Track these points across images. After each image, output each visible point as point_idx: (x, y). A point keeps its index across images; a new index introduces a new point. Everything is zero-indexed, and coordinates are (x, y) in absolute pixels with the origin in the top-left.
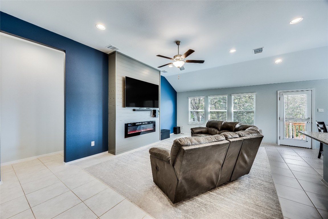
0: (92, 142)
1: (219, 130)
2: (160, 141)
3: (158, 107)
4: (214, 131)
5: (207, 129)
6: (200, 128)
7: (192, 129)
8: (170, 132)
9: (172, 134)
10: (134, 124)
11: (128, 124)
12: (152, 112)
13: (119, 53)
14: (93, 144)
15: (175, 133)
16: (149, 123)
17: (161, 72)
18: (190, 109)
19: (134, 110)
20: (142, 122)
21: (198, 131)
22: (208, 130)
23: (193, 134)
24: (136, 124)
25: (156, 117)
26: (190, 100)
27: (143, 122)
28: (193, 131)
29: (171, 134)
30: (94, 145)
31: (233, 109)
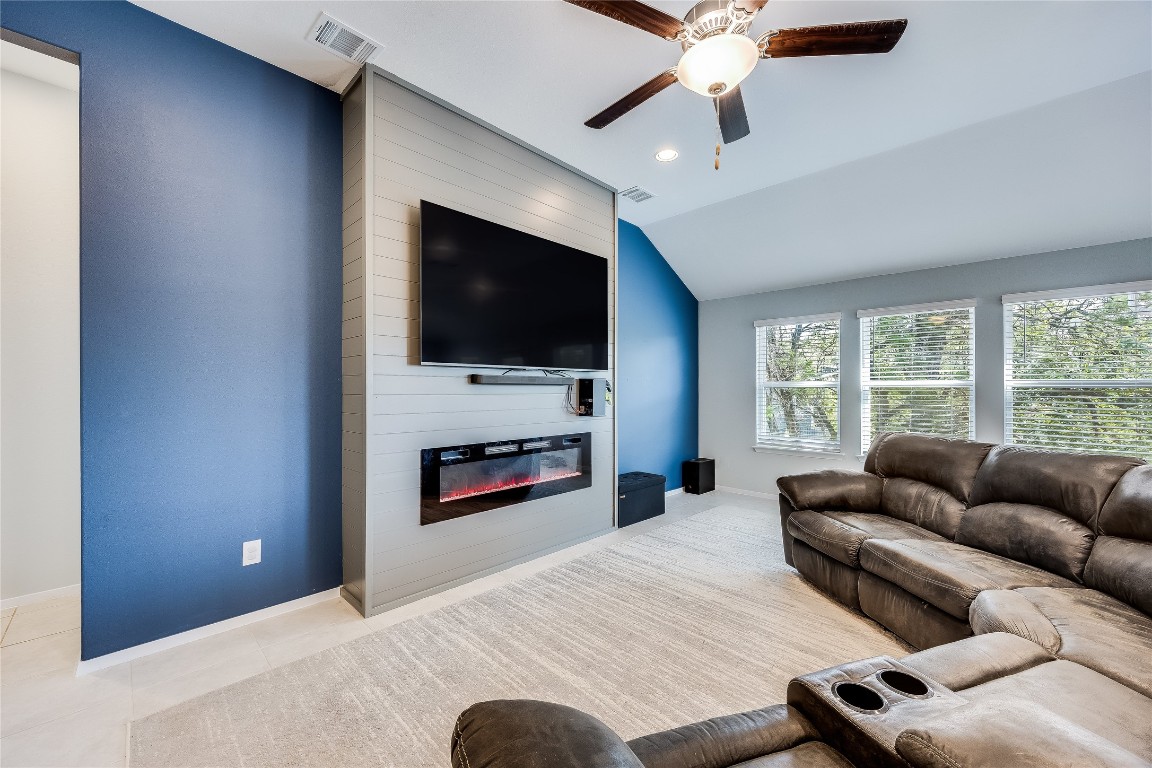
0: (247, 546)
1: (960, 498)
2: (617, 533)
3: (605, 367)
4: (926, 503)
5: (875, 485)
6: (832, 478)
7: (783, 483)
8: (667, 485)
9: (674, 496)
10: (475, 453)
11: (437, 452)
12: (575, 389)
13: (383, 77)
14: (252, 553)
15: (687, 491)
16: (557, 443)
17: (620, 198)
18: (762, 378)
19: (474, 379)
20: (521, 443)
21: (823, 493)
22: (880, 494)
23: (793, 509)
24: (489, 451)
25: (591, 414)
26: (761, 333)
27: (526, 441)
28: (793, 495)
29: (669, 495)
30: (258, 560)
31: (1011, 372)
